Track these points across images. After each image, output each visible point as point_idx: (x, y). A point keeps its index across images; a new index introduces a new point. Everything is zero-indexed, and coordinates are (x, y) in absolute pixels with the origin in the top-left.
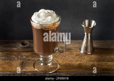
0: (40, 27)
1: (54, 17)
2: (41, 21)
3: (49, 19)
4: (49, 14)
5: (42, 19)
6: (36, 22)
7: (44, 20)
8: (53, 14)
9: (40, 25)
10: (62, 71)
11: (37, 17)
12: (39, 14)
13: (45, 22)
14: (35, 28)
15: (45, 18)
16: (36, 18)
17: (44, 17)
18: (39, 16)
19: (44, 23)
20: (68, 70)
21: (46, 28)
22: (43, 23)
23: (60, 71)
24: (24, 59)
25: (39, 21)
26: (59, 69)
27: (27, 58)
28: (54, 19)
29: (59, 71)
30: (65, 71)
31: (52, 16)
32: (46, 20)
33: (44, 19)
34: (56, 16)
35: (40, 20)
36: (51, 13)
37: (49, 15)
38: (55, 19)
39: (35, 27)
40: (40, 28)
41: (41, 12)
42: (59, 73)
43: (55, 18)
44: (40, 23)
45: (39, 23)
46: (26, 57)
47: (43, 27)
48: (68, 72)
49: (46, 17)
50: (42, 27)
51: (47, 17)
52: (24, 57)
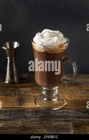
0: (44, 49)
2: (46, 41)
4: (55, 34)
5: (47, 39)
6: (40, 43)
7: (49, 40)
8: (59, 34)
9: (44, 46)
10: (70, 107)
11: (41, 37)
12: (43, 34)
13: (49, 43)
14: (38, 52)
15: (50, 38)
17: (48, 37)
19: (49, 45)
20: (77, 106)
21: (51, 50)
22: (48, 44)
23: (68, 107)
25: (42, 42)
26: (66, 106)
28: (60, 39)
29: (66, 107)
30: (74, 107)
31: (58, 36)
32: (51, 41)
34: (63, 37)
35: (44, 40)
36: (57, 33)
37: (55, 36)
38: (62, 40)
39: (37, 50)
40: (43, 51)
41: (45, 32)
42: (67, 110)
43: (62, 39)
44: (44, 45)
46: (24, 93)
48: (78, 109)
49: (51, 38)
50: (46, 49)
51: (52, 37)
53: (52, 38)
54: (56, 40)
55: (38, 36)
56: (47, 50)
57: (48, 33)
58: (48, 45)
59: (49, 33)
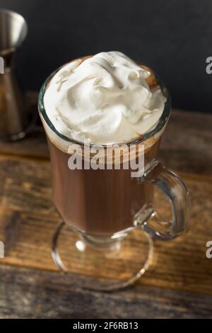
1: (136, 112)
4: (118, 94)
5: (85, 117)
7: (92, 121)
8: (137, 89)
11: (66, 103)
12: (77, 86)
15: (98, 113)
16: (62, 105)
17: (93, 106)
18: (71, 98)
28: (135, 119)
31: (129, 105)
32: (99, 123)
33: (91, 119)
36: (127, 89)
37: (119, 100)
38: (141, 119)
41: (87, 79)
49: (103, 108)
51: (107, 106)
53: (106, 111)
55: (59, 90)
59: (98, 91)
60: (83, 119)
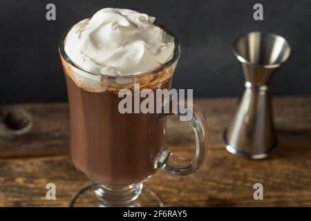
0: (102, 86)
1: (154, 45)
2: (107, 60)
3: (136, 52)
4: (134, 32)
5: (110, 54)
6: (88, 66)
7: (118, 56)
8: (149, 28)
11: (90, 46)
12: (96, 30)
13: (120, 64)
15: (121, 49)
16: (86, 48)
17: (115, 44)
18: (94, 40)
19: (119, 72)
22: (115, 69)
24: (20, 187)
25: (97, 64)
27: (32, 186)
28: (154, 51)
31: (146, 40)
32: (124, 57)
33: (116, 54)
34: (161, 38)
35: (103, 56)
36: (142, 27)
38: (159, 51)
40: (99, 90)
41: (104, 24)
43: (158, 46)
44: (104, 71)
45: (98, 70)
46: (25, 182)
47: (113, 85)
49: (124, 45)
50: (109, 86)
51: (127, 43)
52: (20, 181)
53: (127, 47)
54: (140, 55)
55: (80, 37)
56: (111, 89)
57: (115, 29)
58: (115, 72)
59: (118, 30)
60: (108, 57)
